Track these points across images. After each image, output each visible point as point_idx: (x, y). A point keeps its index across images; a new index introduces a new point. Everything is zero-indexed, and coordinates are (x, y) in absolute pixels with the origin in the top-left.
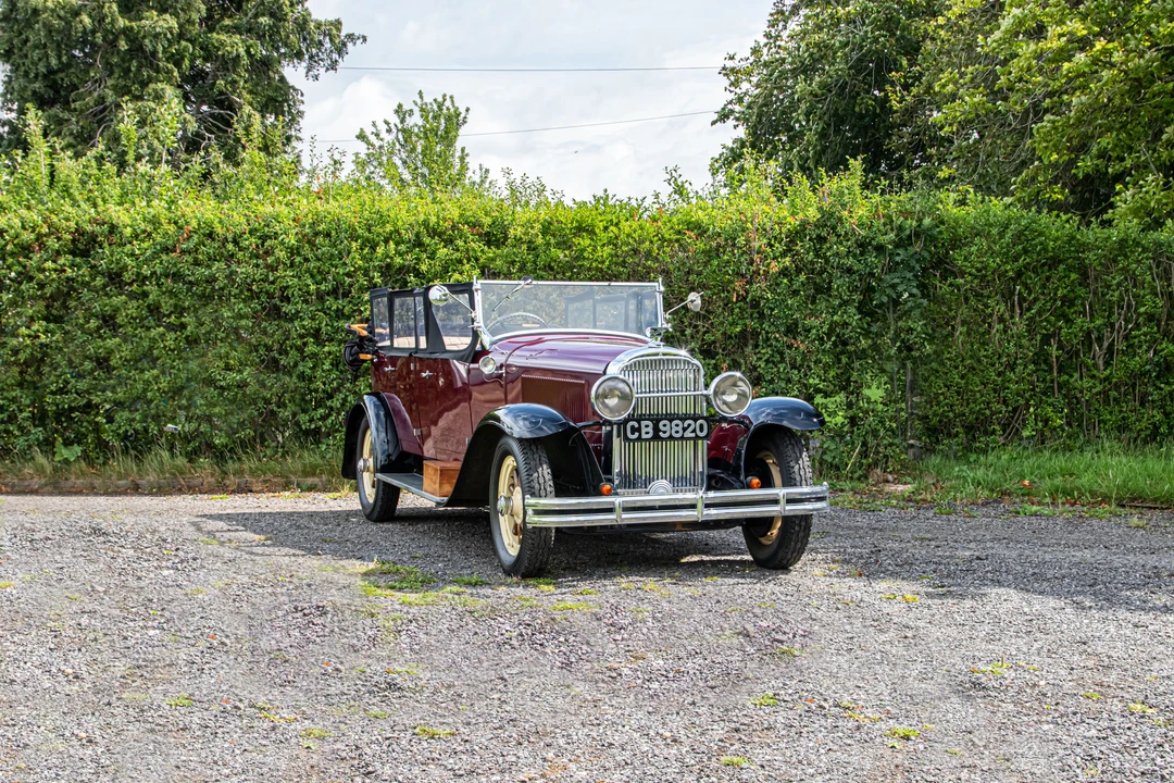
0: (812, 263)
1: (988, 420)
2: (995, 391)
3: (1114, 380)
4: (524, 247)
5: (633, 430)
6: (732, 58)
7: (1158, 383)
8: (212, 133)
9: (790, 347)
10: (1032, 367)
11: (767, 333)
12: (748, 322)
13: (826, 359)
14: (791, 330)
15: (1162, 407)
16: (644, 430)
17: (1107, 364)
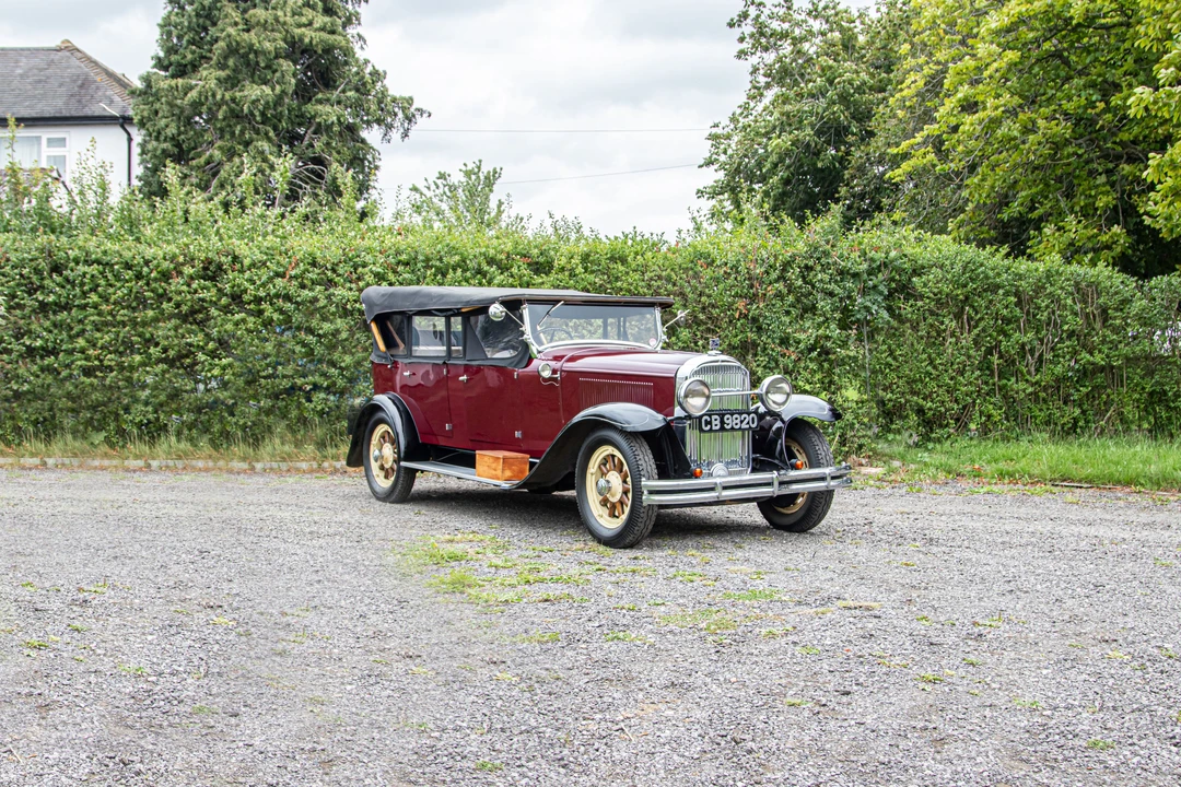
0: (800, 287)
1: (942, 416)
2: (948, 392)
3: (1043, 384)
4: (567, 273)
5: (707, 423)
6: (716, 126)
7: (1078, 386)
8: (307, 183)
9: (783, 356)
10: (978, 373)
11: (765, 344)
12: (749, 334)
13: (813, 366)
14: (784, 341)
15: (1080, 406)
16: (714, 423)
17: (1037, 370)
